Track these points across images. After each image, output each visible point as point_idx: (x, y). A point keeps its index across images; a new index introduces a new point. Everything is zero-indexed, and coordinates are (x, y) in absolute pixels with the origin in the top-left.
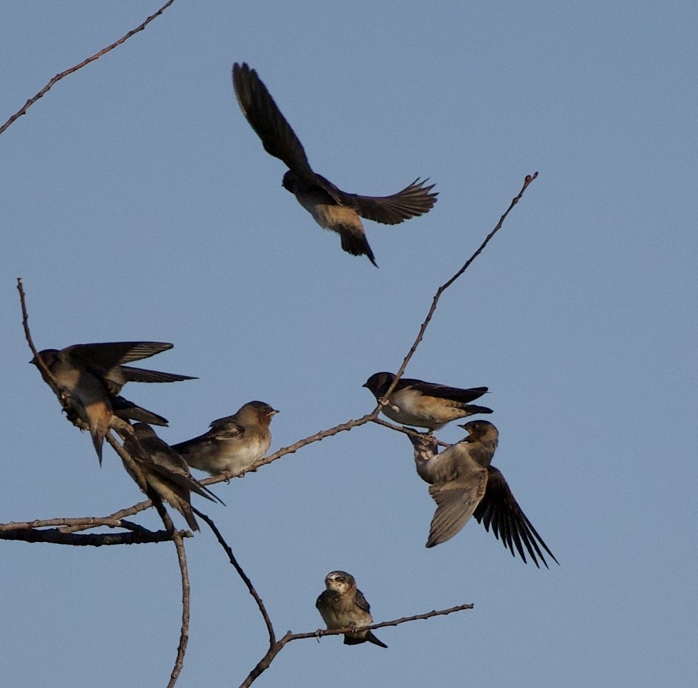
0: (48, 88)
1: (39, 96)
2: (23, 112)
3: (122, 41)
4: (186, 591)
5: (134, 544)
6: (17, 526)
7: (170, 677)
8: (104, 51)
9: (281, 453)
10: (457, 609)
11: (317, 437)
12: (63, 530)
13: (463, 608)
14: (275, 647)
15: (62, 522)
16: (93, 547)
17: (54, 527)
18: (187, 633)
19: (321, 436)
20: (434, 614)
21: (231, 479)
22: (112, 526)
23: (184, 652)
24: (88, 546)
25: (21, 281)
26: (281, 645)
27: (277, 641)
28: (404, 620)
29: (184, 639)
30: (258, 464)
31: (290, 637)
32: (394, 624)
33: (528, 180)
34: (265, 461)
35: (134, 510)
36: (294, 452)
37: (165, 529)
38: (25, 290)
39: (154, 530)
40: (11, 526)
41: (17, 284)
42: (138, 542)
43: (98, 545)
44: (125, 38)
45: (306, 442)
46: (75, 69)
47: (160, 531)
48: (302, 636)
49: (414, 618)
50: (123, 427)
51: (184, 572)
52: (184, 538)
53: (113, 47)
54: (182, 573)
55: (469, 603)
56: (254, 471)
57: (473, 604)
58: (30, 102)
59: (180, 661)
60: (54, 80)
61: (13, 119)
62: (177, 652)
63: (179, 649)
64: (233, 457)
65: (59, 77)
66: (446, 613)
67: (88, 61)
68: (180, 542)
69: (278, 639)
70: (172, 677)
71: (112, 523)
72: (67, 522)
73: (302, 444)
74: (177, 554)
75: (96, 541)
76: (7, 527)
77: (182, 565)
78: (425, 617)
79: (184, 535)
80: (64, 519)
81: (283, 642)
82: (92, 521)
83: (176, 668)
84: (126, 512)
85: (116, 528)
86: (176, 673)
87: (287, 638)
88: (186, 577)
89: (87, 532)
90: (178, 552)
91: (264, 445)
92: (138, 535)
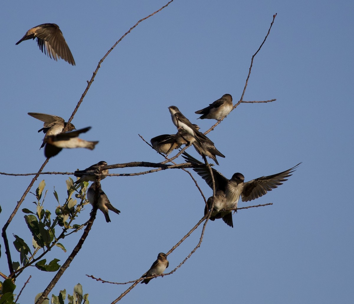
0: (137, 24)
1: (134, 27)
2: (129, 32)
3: (161, 10)
8: (155, 13)
10: (267, 204)
13: (269, 204)
20: (260, 205)
28: (250, 207)
32: (247, 208)
33: (274, 16)
44: (162, 9)
46: (146, 18)
49: (254, 207)
53: (158, 11)
55: (271, 203)
58: (131, 29)
61: (126, 34)
65: (141, 21)
66: (264, 205)
67: (150, 16)
78: (257, 207)
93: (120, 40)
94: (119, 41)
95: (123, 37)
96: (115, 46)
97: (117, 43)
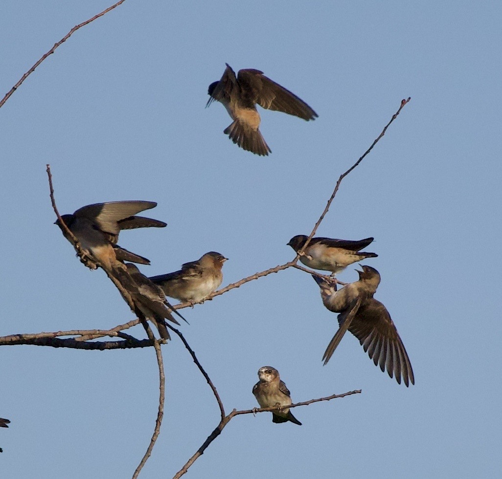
0: (69, 35)
1: (63, 41)
2: (52, 52)
4: (162, 381)
5: (127, 349)
6: (46, 335)
7: (151, 441)
8: (108, 10)
9: (230, 288)
10: (350, 393)
11: (255, 277)
12: (78, 338)
13: (354, 393)
14: (224, 420)
15: (77, 333)
16: (99, 350)
17: (72, 337)
18: (162, 410)
19: (257, 276)
20: (334, 397)
21: (195, 305)
22: (112, 336)
23: (160, 423)
24: (96, 350)
25: (49, 167)
26: (229, 418)
27: (226, 416)
28: (314, 401)
29: (160, 414)
30: (213, 295)
31: (235, 413)
32: (306, 404)
34: (218, 293)
35: (128, 326)
36: (238, 287)
37: (148, 339)
38: (51, 173)
39: (140, 339)
40: (41, 335)
41: (47, 169)
42: (130, 348)
43: (102, 349)
45: (246, 280)
46: (88, 22)
47: (145, 340)
48: (243, 413)
50: (119, 266)
51: (161, 368)
52: (161, 344)
53: (114, 7)
54: (160, 369)
55: (358, 390)
56: (211, 299)
57: (361, 390)
58: (57, 45)
59: (158, 429)
60: (73, 30)
61: (45, 56)
62: (156, 423)
63: (157, 421)
64: (195, 290)
65: (77, 27)
66: (343, 396)
67: (97, 17)
68: (158, 347)
69: (227, 414)
70: (152, 440)
71: (112, 334)
72: (81, 333)
73: (244, 281)
74: (156, 355)
75: (100, 346)
76: (40, 336)
77: (160, 363)
78: (328, 399)
79: (161, 343)
80: (78, 331)
81: (230, 416)
82: (98, 332)
83: (155, 434)
84: (122, 327)
85: (114, 337)
86: (155, 437)
87: (233, 414)
88: (162, 372)
89: (95, 340)
90: (157, 354)
91: (217, 281)
92: (130, 343)
93: (33, 69)
94: (29, 72)
95: (38, 63)
96: (20, 83)
97: (24, 77)
